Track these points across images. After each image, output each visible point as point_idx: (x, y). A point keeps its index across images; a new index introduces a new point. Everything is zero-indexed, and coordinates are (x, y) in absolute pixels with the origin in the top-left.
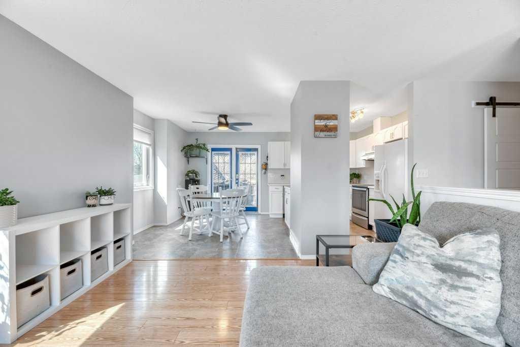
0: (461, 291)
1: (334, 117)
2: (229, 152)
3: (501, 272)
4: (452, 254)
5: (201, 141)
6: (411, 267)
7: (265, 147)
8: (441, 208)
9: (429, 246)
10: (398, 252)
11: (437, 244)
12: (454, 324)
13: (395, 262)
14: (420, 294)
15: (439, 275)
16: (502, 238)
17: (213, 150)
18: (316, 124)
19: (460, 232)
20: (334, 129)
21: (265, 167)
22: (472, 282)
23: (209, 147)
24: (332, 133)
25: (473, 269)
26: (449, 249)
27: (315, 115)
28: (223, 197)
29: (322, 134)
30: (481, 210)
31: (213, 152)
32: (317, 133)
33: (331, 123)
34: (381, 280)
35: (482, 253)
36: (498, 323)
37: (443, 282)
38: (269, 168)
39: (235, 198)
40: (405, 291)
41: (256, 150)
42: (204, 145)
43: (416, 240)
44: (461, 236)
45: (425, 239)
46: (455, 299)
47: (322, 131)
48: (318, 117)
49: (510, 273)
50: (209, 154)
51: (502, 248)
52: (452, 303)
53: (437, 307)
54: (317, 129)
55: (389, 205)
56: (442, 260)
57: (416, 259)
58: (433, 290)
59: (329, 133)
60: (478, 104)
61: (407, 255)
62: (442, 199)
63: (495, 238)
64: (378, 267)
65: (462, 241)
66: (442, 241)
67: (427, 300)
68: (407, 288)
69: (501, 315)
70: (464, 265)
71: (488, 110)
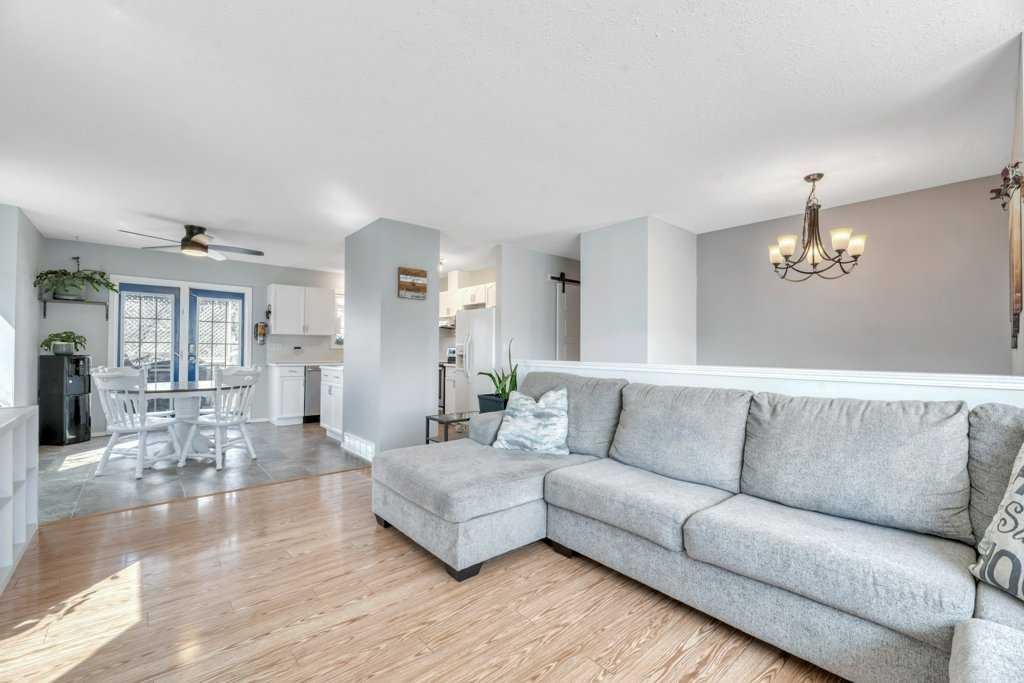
0: (550, 427)
1: (422, 274)
2: (171, 297)
3: (568, 412)
4: (544, 407)
5: (89, 265)
6: (519, 422)
7: (260, 294)
8: (533, 377)
9: (530, 403)
10: (509, 414)
11: (534, 402)
12: (547, 450)
13: (507, 421)
14: (526, 438)
15: (538, 421)
16: (568, 391)
17: (124, 287)
18: (401, 280)
19: (548, 391)
20: (422, 289)
21: (261, 331)
22: (554, 420)
23: (115, 279)
24: (420, 294)
25: (555, 412)
26: (542, 403)
27: (399, 269)
28: (223, 386)
29: (409, 294)
30: (558, 376)
31: (124, 294)
32: (402, 292)
33: (420, 281)
34: (499, 437)
35: (559, 402)
36: (567, 441)
37: (540, 424)
38: (273, 332)
39: (238, 387)
40: (517, 439)
41: (241, 296)
42: (102, 275)
43: (523, 401)
44: (548, 394)
45: (527, 400)
46: (546, 433)
47: (408, 290)
48: (403, 271)
49: (572, 411)
50: (113, 297)
51: (568, 397)
52: (545, 436)
53: (536, 442)
54: (401, 286)
55: (493, 378)
56: (539, 411)
57: (522, 414)
58: (534, 432)
59: (417, 294)
60: (553, 278)
61: (516, 413)
62: (533, 370)
63: (564, 392)
64: (495, 429)
65: (548, 396)
66: (537, 400)
67: (531, 440)
68: (519, 436)
69: (568, 436)
70: (550, 410)
71: (559, 285)
